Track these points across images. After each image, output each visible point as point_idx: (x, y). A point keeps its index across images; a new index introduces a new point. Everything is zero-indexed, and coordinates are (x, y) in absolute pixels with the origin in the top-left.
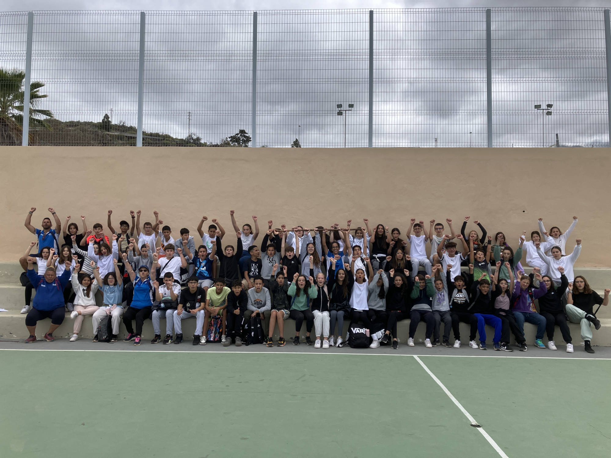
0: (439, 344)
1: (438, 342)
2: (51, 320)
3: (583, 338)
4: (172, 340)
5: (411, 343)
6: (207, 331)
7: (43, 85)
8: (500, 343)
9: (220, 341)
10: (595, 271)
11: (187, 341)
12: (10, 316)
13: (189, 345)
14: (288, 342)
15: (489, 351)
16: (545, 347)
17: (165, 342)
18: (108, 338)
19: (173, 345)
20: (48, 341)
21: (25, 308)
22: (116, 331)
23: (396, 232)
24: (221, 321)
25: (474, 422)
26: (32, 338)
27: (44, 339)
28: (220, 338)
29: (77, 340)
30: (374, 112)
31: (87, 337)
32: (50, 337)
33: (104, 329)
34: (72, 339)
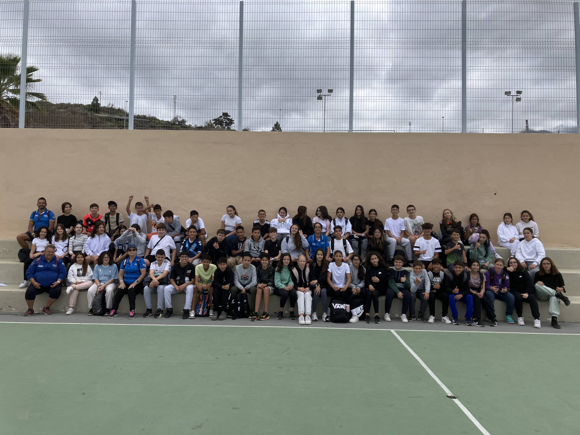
0: (415, 319)
1: (414, 317)
2: (49, 294)
3: (550, 314)
4: (162, 314)
5: (388, 318)
6: (195, 305)
7: (37, 70)
8: (471, 318)
9: (208, 315)
10: (562, 251)
11: (177, 315)
12: (9, 290)
13: (179, 319)
14: (272, 317)
15: (461, 326)
16: (514, 323)
17: (156, 316)
18: (102, 312)
19: (164, 319)
20: (45, 314)
21: (23, 283)
22: (110, 306)
23: (373, 212)
24: (209, 296)
25: (450, 394)
26: (30, 312)
27: (41, 312)
28: (208, 312)
29: (73, 313)
30: (354, 98)
31: (83, 311)
32: (47, 310)
33: (99, 304)
34: (68, 313)
